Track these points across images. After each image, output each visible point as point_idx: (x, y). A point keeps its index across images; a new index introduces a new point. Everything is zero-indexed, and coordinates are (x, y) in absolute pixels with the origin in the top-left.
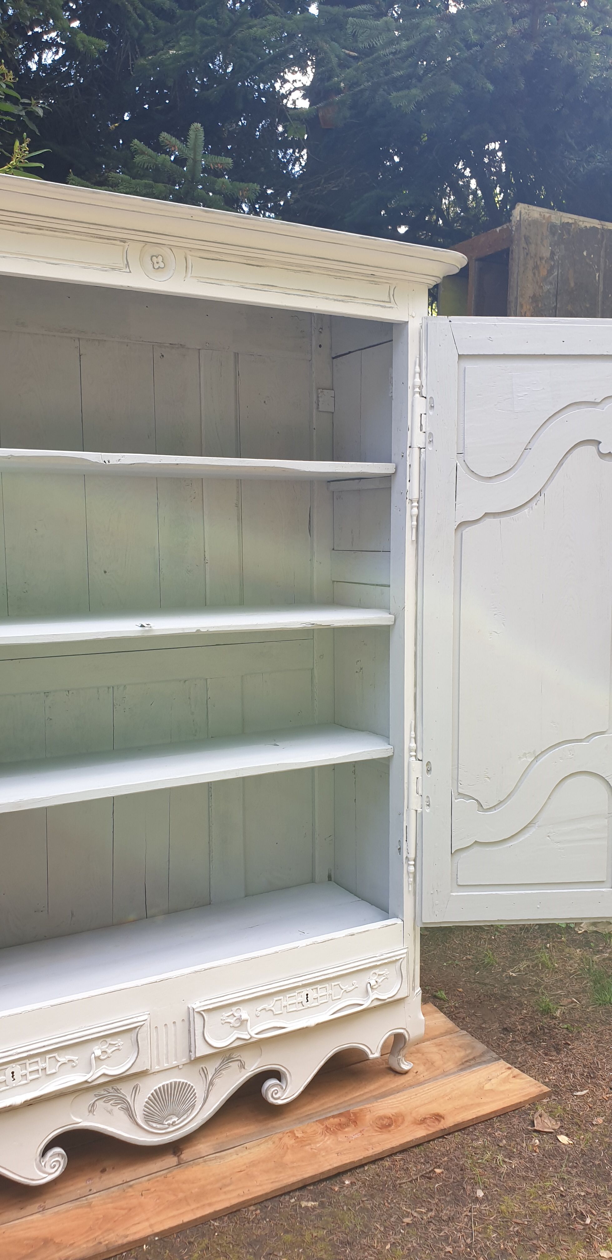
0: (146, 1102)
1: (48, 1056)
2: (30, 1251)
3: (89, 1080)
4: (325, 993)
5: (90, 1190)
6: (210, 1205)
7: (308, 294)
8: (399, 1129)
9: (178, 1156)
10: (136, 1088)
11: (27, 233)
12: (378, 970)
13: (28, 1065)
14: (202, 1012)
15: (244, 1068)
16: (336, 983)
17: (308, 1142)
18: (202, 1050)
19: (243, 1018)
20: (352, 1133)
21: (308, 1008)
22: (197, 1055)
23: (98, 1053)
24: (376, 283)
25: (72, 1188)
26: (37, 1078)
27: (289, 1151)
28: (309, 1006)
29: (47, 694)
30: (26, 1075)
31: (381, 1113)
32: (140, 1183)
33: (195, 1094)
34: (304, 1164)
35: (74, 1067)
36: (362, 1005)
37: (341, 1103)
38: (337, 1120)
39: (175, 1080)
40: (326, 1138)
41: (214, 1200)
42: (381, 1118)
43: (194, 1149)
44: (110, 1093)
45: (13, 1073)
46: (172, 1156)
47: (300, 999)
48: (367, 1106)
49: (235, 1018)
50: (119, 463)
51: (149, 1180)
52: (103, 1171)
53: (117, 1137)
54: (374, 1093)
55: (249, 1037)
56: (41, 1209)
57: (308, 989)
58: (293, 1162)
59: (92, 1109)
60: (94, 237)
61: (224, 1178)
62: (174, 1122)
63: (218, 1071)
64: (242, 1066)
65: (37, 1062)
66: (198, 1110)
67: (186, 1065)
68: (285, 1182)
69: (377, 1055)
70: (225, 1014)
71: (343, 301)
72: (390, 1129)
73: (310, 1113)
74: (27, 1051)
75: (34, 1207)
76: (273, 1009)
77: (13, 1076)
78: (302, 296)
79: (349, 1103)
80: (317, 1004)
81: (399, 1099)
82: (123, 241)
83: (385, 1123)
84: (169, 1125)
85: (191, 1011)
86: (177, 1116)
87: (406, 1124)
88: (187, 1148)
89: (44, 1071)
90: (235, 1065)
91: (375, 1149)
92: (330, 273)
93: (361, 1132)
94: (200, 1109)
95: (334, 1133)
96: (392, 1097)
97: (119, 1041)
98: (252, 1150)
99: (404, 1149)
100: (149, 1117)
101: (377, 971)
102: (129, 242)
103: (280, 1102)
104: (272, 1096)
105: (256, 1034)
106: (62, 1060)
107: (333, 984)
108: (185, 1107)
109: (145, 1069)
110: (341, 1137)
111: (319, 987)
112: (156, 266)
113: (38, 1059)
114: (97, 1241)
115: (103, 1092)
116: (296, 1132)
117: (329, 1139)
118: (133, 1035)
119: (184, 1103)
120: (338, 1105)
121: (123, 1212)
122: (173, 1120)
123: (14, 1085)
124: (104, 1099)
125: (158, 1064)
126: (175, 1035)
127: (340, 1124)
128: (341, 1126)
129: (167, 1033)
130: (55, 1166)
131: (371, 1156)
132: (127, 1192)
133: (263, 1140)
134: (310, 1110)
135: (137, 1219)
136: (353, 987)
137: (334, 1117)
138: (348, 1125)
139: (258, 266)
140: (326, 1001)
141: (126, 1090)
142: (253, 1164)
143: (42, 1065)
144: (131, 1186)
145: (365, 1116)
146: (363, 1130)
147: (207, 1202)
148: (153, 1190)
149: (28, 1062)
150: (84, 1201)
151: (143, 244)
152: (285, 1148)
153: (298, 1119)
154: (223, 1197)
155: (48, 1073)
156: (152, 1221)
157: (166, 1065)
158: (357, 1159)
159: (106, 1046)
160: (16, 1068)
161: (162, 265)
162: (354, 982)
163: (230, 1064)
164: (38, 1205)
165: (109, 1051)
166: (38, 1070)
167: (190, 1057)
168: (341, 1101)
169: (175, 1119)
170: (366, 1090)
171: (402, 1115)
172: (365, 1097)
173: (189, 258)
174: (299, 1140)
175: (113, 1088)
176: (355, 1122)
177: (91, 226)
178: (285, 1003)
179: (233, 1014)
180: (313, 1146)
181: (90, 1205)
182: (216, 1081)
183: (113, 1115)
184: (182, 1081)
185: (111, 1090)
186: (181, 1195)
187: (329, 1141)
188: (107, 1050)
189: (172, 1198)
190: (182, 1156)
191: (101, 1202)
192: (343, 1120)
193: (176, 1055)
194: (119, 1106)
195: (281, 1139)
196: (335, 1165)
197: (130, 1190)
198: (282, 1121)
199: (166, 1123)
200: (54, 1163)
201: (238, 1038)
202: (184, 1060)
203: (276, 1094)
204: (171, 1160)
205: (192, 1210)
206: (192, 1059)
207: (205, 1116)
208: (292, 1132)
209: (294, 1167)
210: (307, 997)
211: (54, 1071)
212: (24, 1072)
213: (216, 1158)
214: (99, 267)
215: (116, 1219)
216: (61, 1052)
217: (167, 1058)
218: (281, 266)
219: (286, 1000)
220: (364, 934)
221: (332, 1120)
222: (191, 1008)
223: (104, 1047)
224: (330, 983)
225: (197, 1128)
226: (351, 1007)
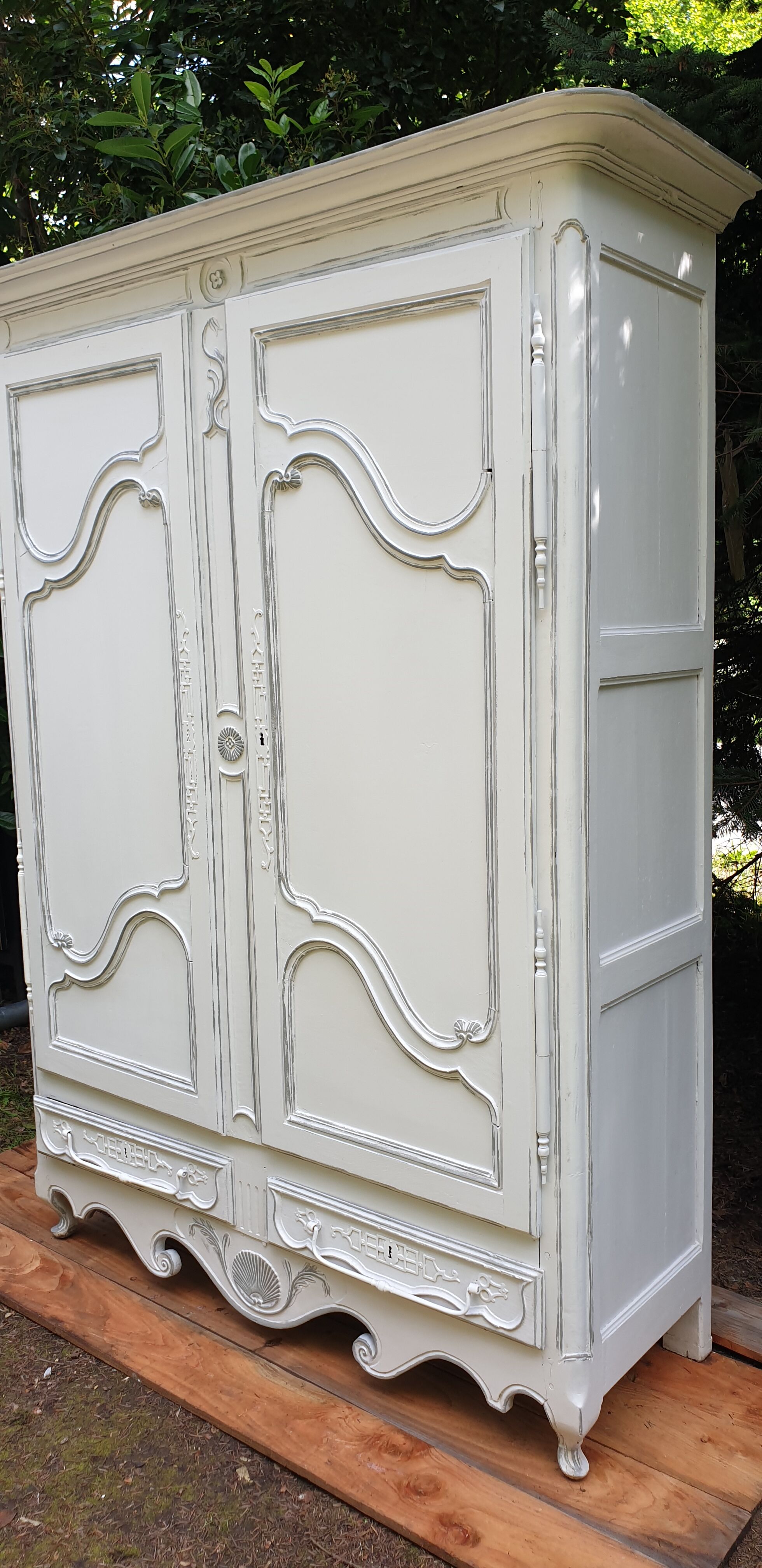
0: (235, 1260)
1: (148, 1151)
3: (178, 1197)
4: (412, 1261)
10: (225, 1238)
12: (490, 1277)
13: (135, 1149)
14: (273, 1192)
15: (330, 1295)
16: (427, 1256)
18: (275, 1238)
20: (380, 1462)
21: (390, 1266)
22: (271, 1240)
23: (182, 1172)
26: (142, 1167)
28: (390, 1263)
30: (134, 1158)
31: (445, 1479)
33: (278, 1287)
35: (169, 1175)
36: (461, 1311)
38: (402, 1441)
39: (260, 1255)
42: (432, 1481)
44: (204, 1226)
45: (125, 1149)
47: (381, 1248)
53: (211, 1278)
55: (317, 1255)
57: (392, 1241)
58: (293, 1429)
59: (191, 1232)
61: (240, 1388)
62: (261, 1304)
63: (301, 1278)
64: (328, 1291)
65: (141, 1151)
66: (282, 1308)
67: (266, 1245)
69: (500, 1406)
70: (301, 1211)
72: (412, 1495)
74: (134, 1135)
76: (350, 1239)
77: (126, 1153)
80: (402, 1269)
82: (185, 268)
83: (422, 1487)
84: (255, 1302)
85: (265, 1184)
86: (263, 1298)
87: (433, 1509)
89: (146, 1164)
90: (319, 1283)
93: (388, 1469)
94: (285, 1309)
95: (372, 1446)
97: (205, 1174)
100: (237, 1278)
101: (487, 1276)
102: (189, 267)
103: (368, 1369)
104: (362, 1356)
105: (324, 1257)
106: (160, 1162)
107: (425, 1255)
108: (270, 1294)
109: (228, 1221)
110: (367, 1455)
111: (406, 1247)
112: (217, 284)
113: (142, 1149)
117: (355, 1445)
118: (212, 1173)
119: (268, 1288)
121: (159, 1342)
122: (258, 1300)
123: (124, 1162)
124: (200, 1229)
125: (243, 1225)
126: (258, 1203)
127: (394, 1446)
128: (391, 1448)
129: (250, 1195)
130: (164, 1266)
136: (451, 1278)
138: (395, 1453)
139: (316, 239)
140: (415, 1272)
141: (218, 1233)
142: (275, 1400)
143: (145, 1156)
146: (394, 1469)
149: (133, 1145)
151: (202, 262)
155: (150, 1167)
157: (249, 1232)
159: (193, 1172)
160: (128, 1146)
161: (221, 281)
162: (456, 1272)
163: (314, 1278)
166: (142, 1159)
167: (268, 1238)
169: (261, 1301)
171: (449, 1496)
175: (205, 1222)
176: (407, 1458)
178: (363, 1241)
179: (305, 1215)
182: (299, 1288)
183: (208, 1252)
184: (267, 1261)
185: (206, 1224)
186: (199, 1368)
187: (351, 1446)
188: (194, 1176)
189: (193, 1365)
191: (170, 1325)
192: (406, 1446)
193: (255, 1226)
194: (213, 1246)
199: (253, 1298)
200: (164, 1263)
201: (307, 1249)
203: (367, 1356)
210: (390, 1252)
211: (153, 1169)
212: (133, 1154)
214: (169, 307)
216: (160, 1153)
217: (251, 1225)
219: (364, 1238)
221: (400, 1437)
222: (265, 1180)
224: (421, 1252)
225: (280, 1327)
226: (445, 1303)
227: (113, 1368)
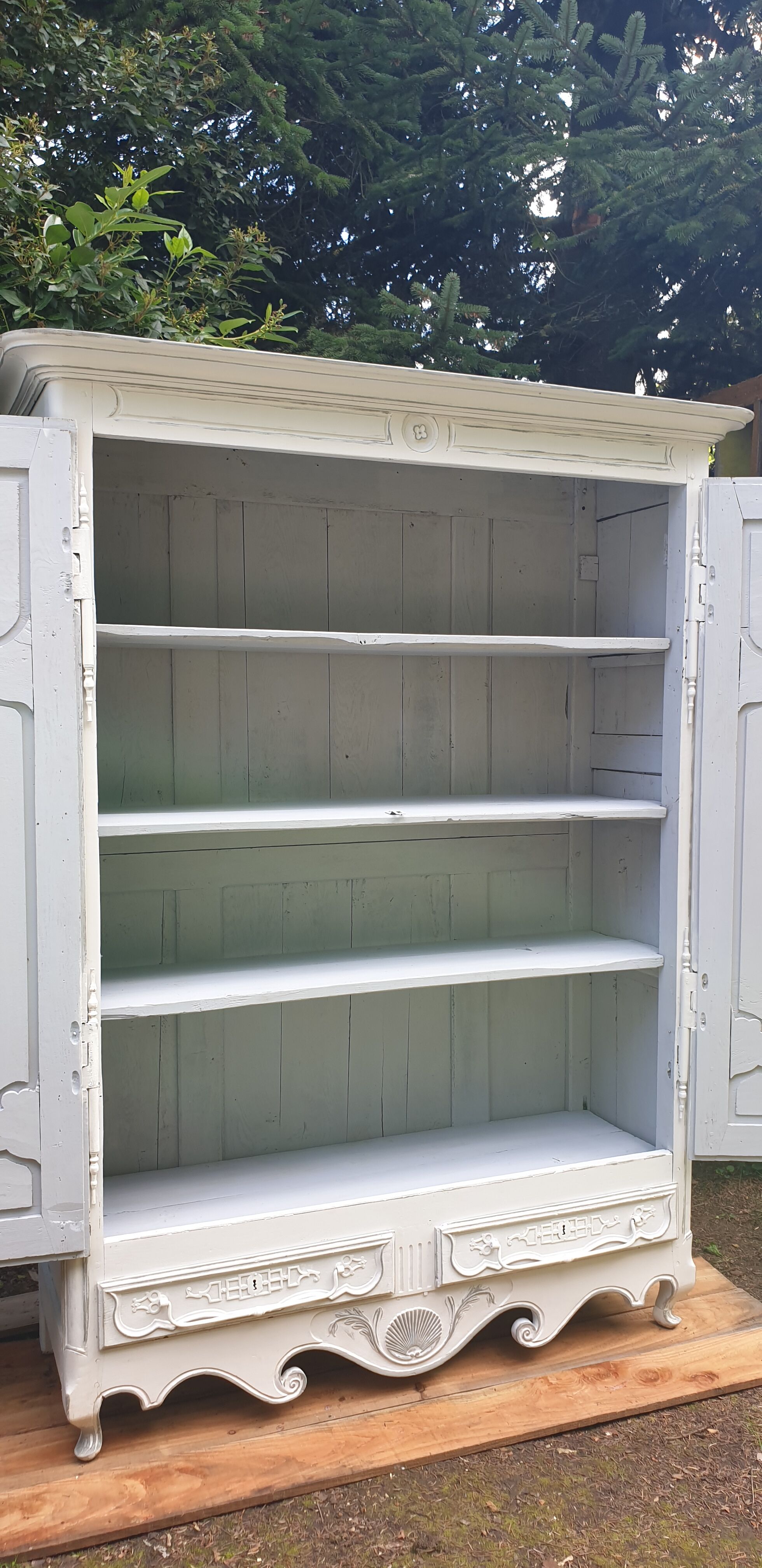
0: (389, 1329)
1: (290, 1268)
2: (272, 1467)
3: (331, 1298)
4: (583, 1227)
5: (330, 1416)
6: (458, 1441)
7: (577, 459)
8: (667, 1383)
9: (421, 1392)
10: (378, 1312)
11: (291, 408)
12: (644, 1205)
13: (269, 1274)
14: (450, 1235)
15: (493, 1303)
16: (596, 1217)
17: (562, 1389)
18: (449, 1278)
19: (494, 1245)
20: (612, 1385)
21: (565, 1241)
22: (444, 1282)
23: (341, 1269)
24: (651, 444)
25: (309, 1413)
26: (278, 1290)
27: (542, 1396)
28: (565, 1239)
29: (285, 885)
30: (267, 1285)
31: (645, 1366)
32: (381, 1414)
33: (440, 1326)
34: (559, 1410)
35: (316, 1282)
36: (624, 1243)
37: (598, 1354)
38: (595, 1370)
39: (419, 1308)
40: (584, 1387)
41: (462, 1437)
42: (645, 1371)
43: (437, 1386)
44: (351, 1314)
45: (254, 1281)
46: (414, 1391)
47: (555, 1231)
48: (629, 1358)
49: (485, 1245)
50: (375, 643)
51: (391, 1412)
52: (342, 1399)
53: (358, 1363)
54: (636, 1347)
55: (500, 1267)
56: (280, 1430)
57: (564, 1220)
58: (547, 1408)
59: (332, 1330)
60: (357, 409)
61: (472, 1417)
62: (418, 1354)
63: (465, 1303)
64: (492, 1300)
65: (279, 1272)
66: (443, 1343)
67: (431, 1293)
68: (539, 1426)
69: (640, 1302)
70: (474, 1240)
71: (614, 465)
72: (656, 1383)
73: (563, 1361)
74: (269, 1260)
75: (273, 1427)
76: (526, 1239)
77: (254, 1285)
78: (571, 461)
79: (608, 1354)
80: (574, 1238)
81: (665, 1354)
82: (386, 412)
83: (649, 1377)
84: (412, 1356)
85: (438, 1233)
86: (421, 1348)
87: (674, 1380)
88: (430, 1385)
89: (285, 1283)
90: (483, 1298)
91: (639, 1403)
92: (602, 436)
93: (623, 1384)
94: (446, 1343)
95: (592, 1382)
96: (658, 1351)
97: (362, 1259)
98: (501, 1393)
99: (674, 1406)
100: (391, 1345)
101: (641, 1206)
102: (392, 413)
103: (531, 1345)
104: (523, 1337)
105: (508, 1265)
106: (305, 1273)
107: (593, 1217)
108: (430, 1338)
109: (389, 1292)
110: (600, 1387)
111: (577, 1218)
112: (419, 437)
113: (280, 1270)
114: (341, 1464)
115: (344, 1313)
116: (549, 1378)
117: (586, 1388)
118: (377, 1253)
119: (428, 1334)
120: (596, 1355)
121: (366, 1440)
122: (416, 1352)
123: (256, 1295)
124: (345, 1321)
125: (402, 1289)
126: (421, 1258)
127: (599, 1374)
128: (600, 1376)
129: (412, 1255)
130: (294, 1385)
131: (635, 1409)
132: (369, 1421)
133: (514, 1384)
134: (564, 1358)
135: (380, 1448)
136: (615, 1223)
137: (591, 1366)
138: (607, 1376)
139: (524, 431)
140: (584, 1235)
141: (368, 1312)
142: (502, 1406)
143: (283, 1276)
144: (372, 1416)
145: (627, 1368)
146: (625, 1382)
147: (455, 1438)
148: (396, 1421)
149: (269, 1271)
150: (323, 1426)
151: (406, 414)
152: (538, 1393)
153: (551, 1366)
154: (472, 1435)
155: (290, 1285)
156: (398, 1451)
157: (411, 1291)
158: (618, 1411)
159: (349, 1263)
160: (258, 1276)
161: (424, 435)
162: (616, 1216)
163: (478, 1297)
164: (275, 1426)
165: (352, 1269)
166: (279, 1281)
167: (436, 1283)
168: (599, 1351)
169: (418, 1351)
170: (627, 1343)
171: (669, 1370)
172: (625, 1350)
173: (453, 426)
174: (552, 1386)
175: (354, 1310)
176: (616, 1374)
177: (355, 399)
178: (539, 1234)
179: (482, 1241)
180: (569, 1394)
181: (330, 1430)
182: (463, 1314)
183: (353, 1339)
184: (427, 1309)
185: (352, 1312)
186: (426, 1429)
187: (587, 1390)
188: (350, 1267)
189: (417, 1431)
190: (425, 1392)
191: (342, 1428)
192: (602, 1370)
193: (420, 1281)
194: (360, 1330)
195: (532, 1384)
196: (595, 1414)
197: (372, 1419)
198: (533, 1367)
199: (409, 1354)
200: (294, 1383)
201: (488, 1268)
202: (429, 1287)
203: (527, 1335)
204: (413, 1395)
205: (440, 1444)
206: (439, 1286)
207: (450, 1352)
208: (546, 1378)
209: (548, 1412)
210: (564, 1229)
211: (295, 1284)
212: (266, 1282)
213: (462, 1397)
214: (361, 440)
215: (359, 1445)
216: (302, 1264)
217: (412, 1284)
218: (549, 430)
219: (540, 1230)
220: (627, 1164)
221: (589, 1369)
222: (438, 1230)
223: (347, 1264)
224: (589, 1216)
225: (442, 1363)
226: (612, 1244)
227: (367, 1479)
